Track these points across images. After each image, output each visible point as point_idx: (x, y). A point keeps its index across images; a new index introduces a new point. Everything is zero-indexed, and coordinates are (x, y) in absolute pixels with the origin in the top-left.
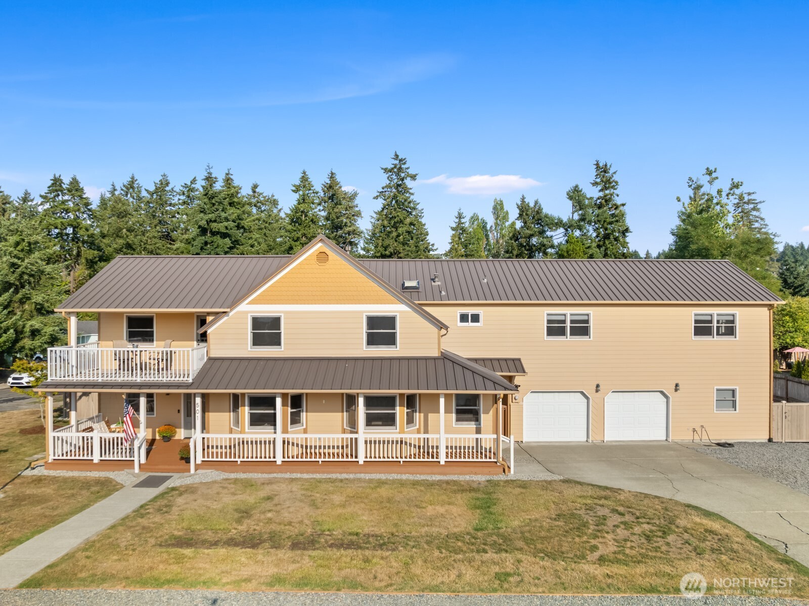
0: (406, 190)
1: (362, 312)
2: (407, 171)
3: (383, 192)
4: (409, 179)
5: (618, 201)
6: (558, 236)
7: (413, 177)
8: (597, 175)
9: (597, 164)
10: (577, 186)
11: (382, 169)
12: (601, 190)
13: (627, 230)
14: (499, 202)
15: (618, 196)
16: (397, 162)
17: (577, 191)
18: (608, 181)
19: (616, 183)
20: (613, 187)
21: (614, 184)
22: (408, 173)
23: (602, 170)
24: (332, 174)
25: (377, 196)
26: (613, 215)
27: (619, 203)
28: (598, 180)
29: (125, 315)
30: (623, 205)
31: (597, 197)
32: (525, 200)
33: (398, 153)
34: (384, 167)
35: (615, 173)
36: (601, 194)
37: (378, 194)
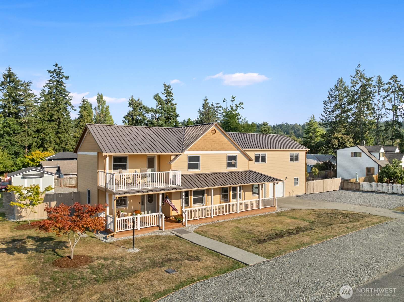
0: (62, 84)
1: (226, 154)
2: (63, 74)
3: (48, 84)
4: (64, 78)
5: (174, 102)
6: (149, 116)
7: (67, 78)
8: (165, 89)
9: (165, 85)
10: (158, 94)
11: (47, 71)
12: (166, 96)
13: (177, 116)
14: (100, 95)
15: (174, 100)
16: (57, 68)
17: (158, 96)
18: (170, 93)
19: (173, 94)
20: (171, 96)
21: (171, 94)
22: (63, 75)
23: (167, 88)
24: (9, 68)
25: (45, 86)
26: (172, 109)
27: (174, 103)
28: (165, 92)
29: (113, 156)
30: (176, 104)
31: (165, 99)
32: (133, 97)
33: (57, 63)
34: (49, 70)
35: (172, 89)
36: (166, 98)
37: (46, 85)
